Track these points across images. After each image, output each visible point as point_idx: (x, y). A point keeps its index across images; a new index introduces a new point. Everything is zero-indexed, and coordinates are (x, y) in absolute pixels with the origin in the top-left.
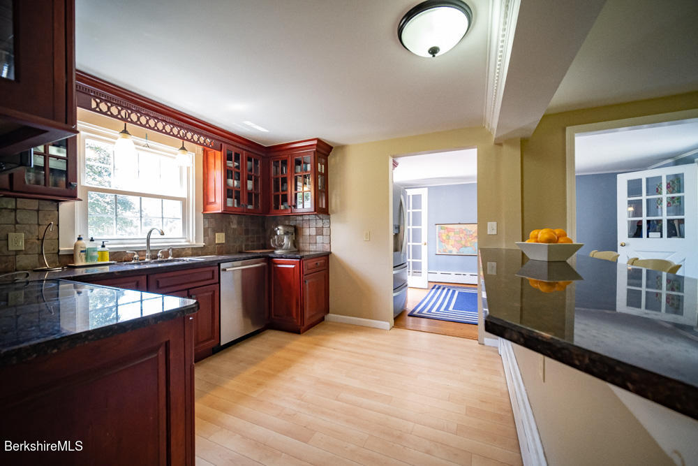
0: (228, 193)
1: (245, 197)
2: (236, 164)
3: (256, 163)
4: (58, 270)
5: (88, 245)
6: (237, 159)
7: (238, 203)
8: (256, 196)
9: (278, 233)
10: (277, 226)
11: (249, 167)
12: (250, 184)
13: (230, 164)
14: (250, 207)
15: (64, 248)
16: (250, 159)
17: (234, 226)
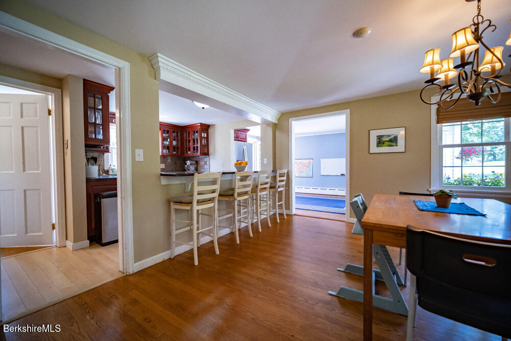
0: (164, 147)
1: (172, 148)
2: (167, 135)
3: (177, 133)
4: (105, 175)
5: (113, 167)
6: (168, 132)
7: (169, 152)
8: (178, 148)
9: (188, 164)
10: (187, 161)
11: (174, 136)
12: (174, 143)
13: (164, 135)
14: (174, 153)
15: (106, 168)
16: (174, 132)
17: (169, 161)
